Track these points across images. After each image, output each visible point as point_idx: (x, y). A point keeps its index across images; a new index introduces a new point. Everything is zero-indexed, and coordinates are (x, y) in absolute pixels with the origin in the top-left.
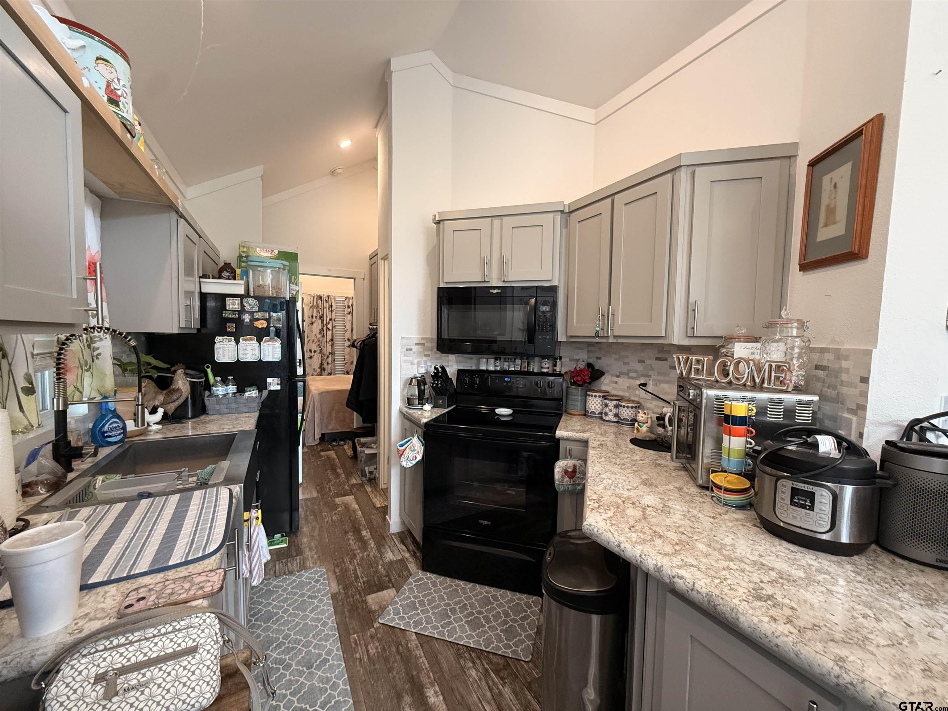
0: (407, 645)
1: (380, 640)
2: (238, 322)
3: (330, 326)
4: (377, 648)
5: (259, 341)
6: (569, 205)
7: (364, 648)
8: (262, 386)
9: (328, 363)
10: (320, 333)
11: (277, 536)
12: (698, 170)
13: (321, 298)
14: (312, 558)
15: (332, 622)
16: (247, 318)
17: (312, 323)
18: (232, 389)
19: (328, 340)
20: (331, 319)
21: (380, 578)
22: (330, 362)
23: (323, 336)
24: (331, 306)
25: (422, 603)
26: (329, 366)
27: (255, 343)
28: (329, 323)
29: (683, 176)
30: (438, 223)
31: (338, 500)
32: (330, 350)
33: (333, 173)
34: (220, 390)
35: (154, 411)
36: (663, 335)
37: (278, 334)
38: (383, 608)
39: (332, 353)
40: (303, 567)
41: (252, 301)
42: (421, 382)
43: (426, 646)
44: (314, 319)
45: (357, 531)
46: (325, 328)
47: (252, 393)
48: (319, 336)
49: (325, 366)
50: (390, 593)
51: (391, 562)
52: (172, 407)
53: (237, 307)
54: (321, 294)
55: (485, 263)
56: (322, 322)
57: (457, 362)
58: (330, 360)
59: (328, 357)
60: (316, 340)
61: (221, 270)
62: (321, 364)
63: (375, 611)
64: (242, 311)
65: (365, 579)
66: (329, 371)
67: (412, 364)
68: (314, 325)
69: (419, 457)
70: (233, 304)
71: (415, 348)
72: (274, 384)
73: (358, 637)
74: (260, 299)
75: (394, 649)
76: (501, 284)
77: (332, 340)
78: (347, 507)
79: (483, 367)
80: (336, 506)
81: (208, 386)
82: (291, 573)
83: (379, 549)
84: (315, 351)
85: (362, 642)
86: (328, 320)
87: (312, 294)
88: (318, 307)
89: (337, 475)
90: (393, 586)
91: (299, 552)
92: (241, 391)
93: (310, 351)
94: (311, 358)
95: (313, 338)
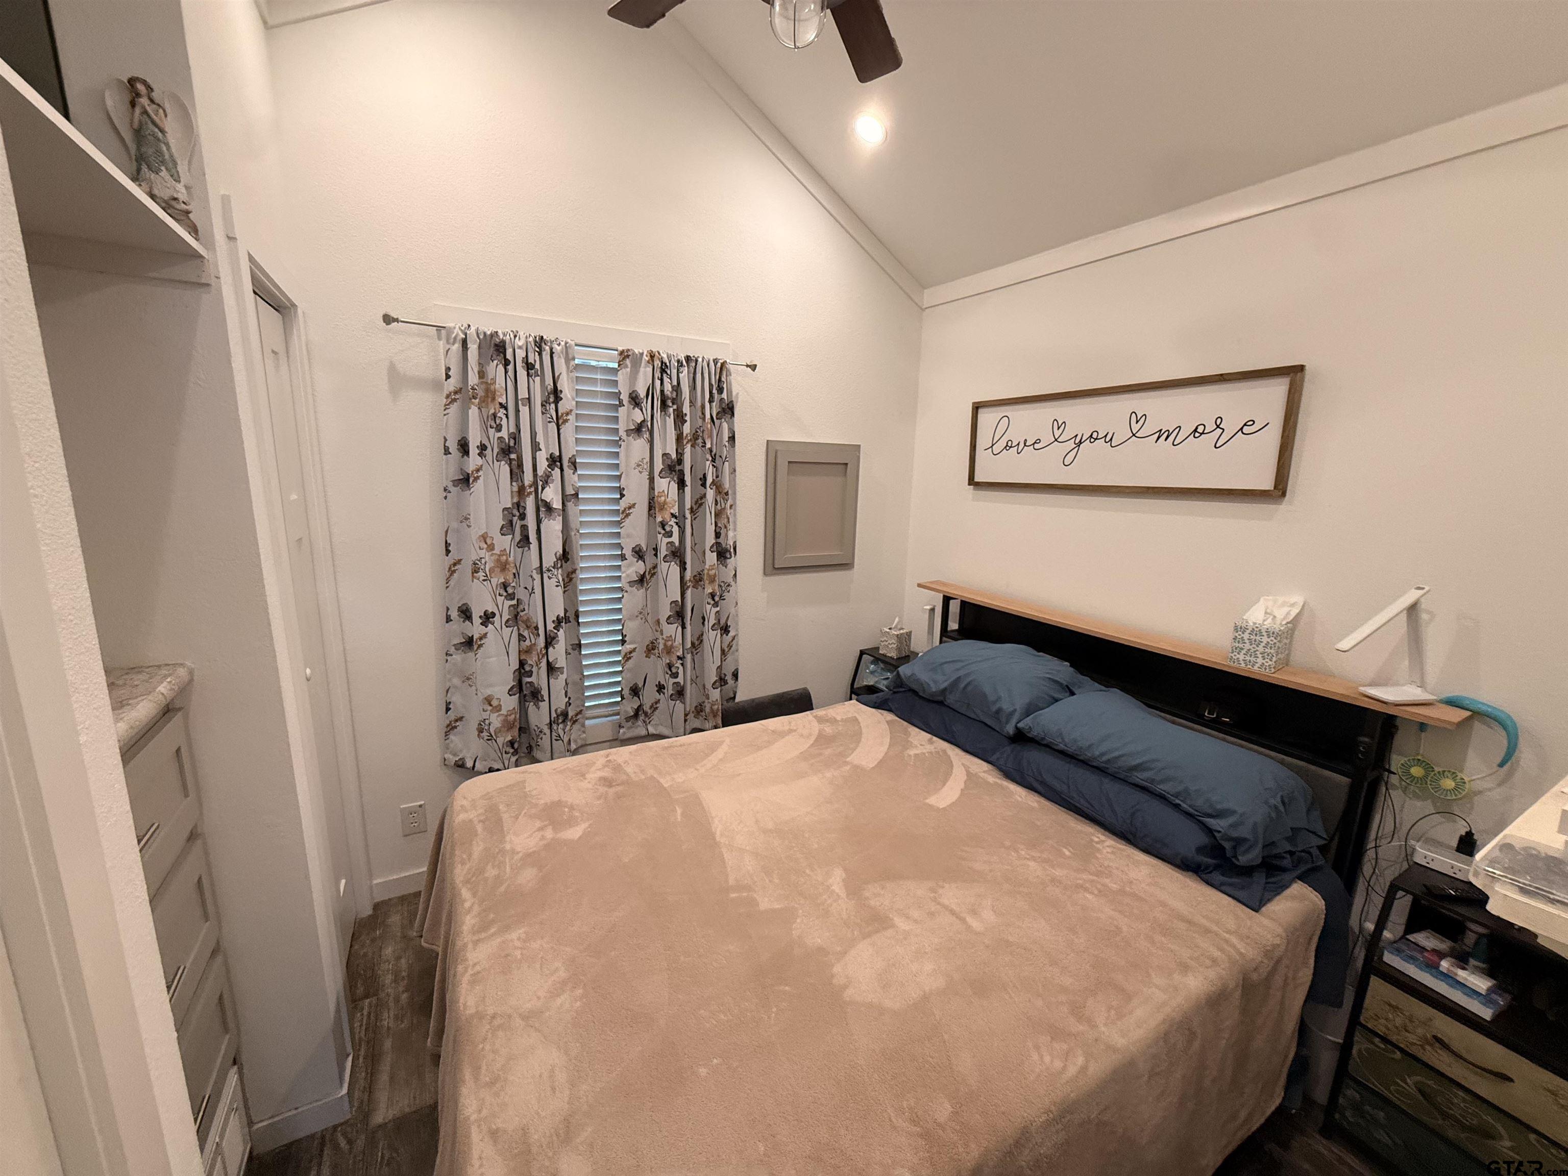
9: (551, 669)
17: (465, 481)
19: (549, 560)
20: (555, 461)
23: (525, 541)
24: (556, 394)
26: (558, 683)
28: (547, 480)
32: (557, 607)
39: (571, 617)
46: (530, 503)
48: (504, 543)
49: (539, 677)
54: (503, 329)
56: (516, 472)
58: (558, 653)
59: (550, 641)
60: (489, 562)
62: (522, 670)
68: (478, 487)
77: (565, 556)
84: (487, 618)
86: (543, 465)
88: (490, 394)
93: (466, 613)
94: (469, 643)
95: (474, 552)
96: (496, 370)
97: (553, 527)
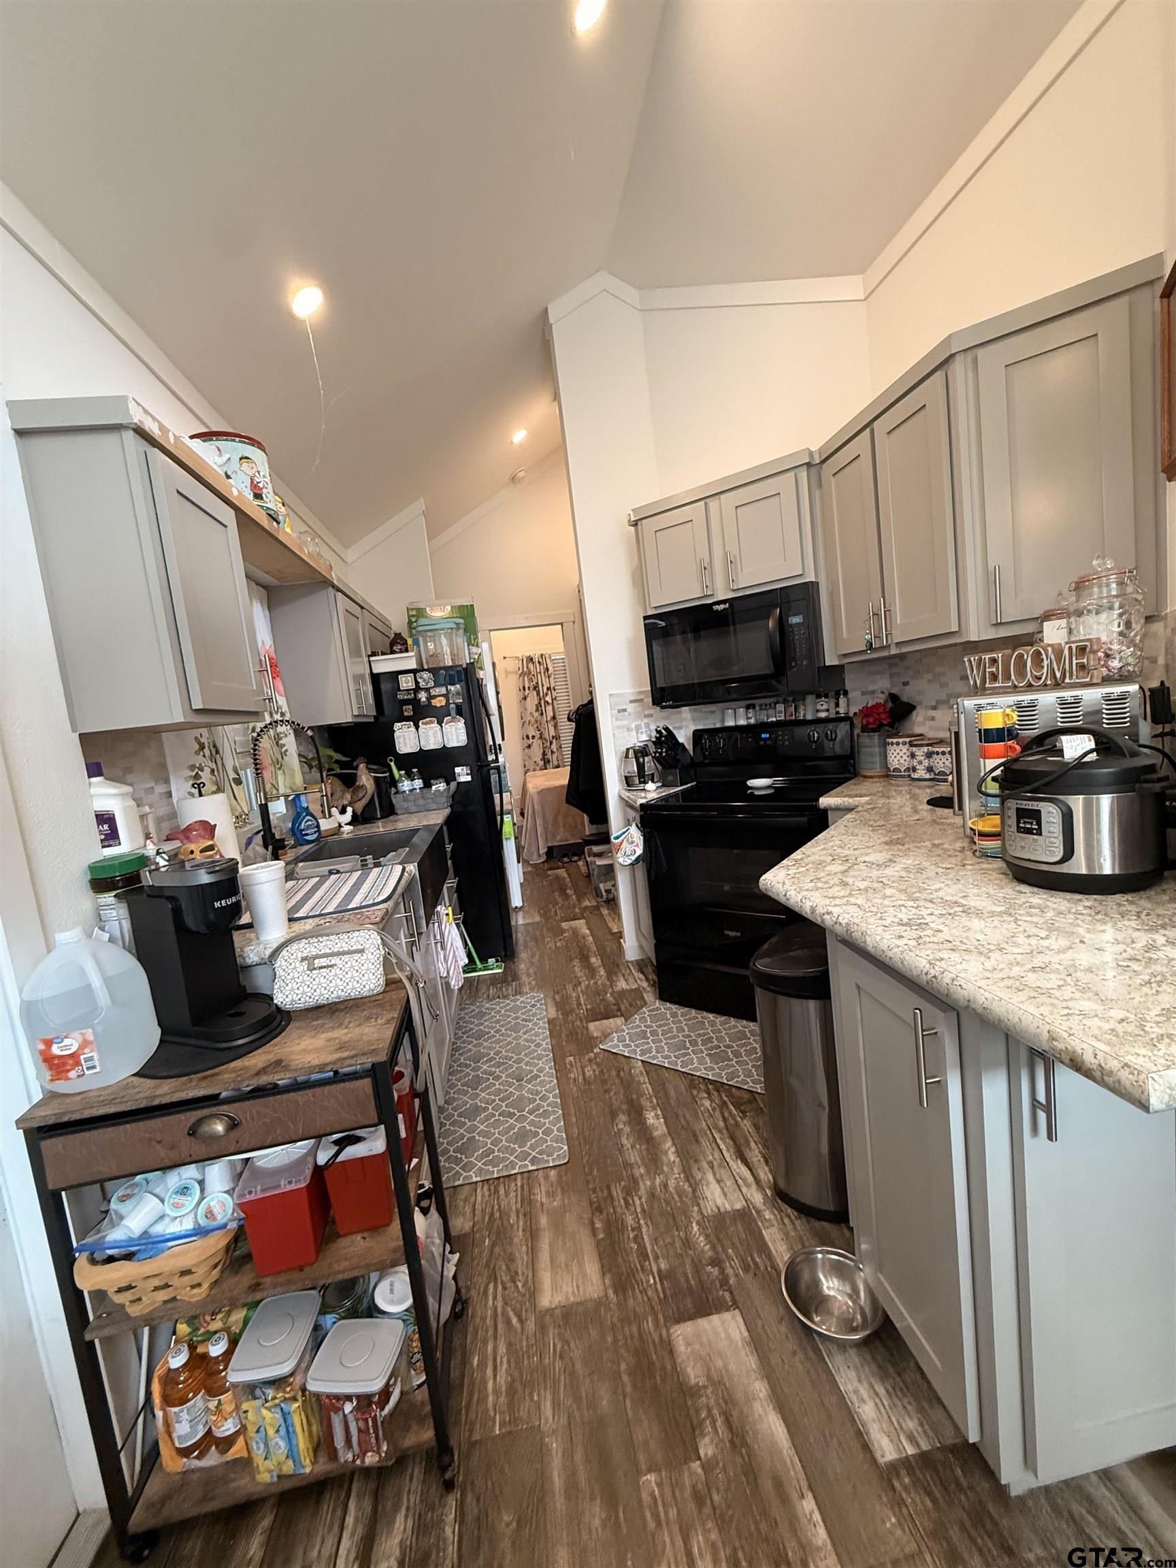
0: (630, 1070)
1: (598, 1065)
2: (415, 702)
3: (548, 699)
4: (594, 1071)
5: (440, 723)
6: (820, 451)
7: (580, 1069)
8: (450, 778)
9: (552, 752)
10: (537, 710)
11: (491, 961)
12: (981, 352)
13: (532, 659)
14: (530, 983)
15: (546, 1044)
16: (423, 696)
17: (525, 698)
18: (418, 783)
19: (549, 719)
20: (549, 689)
21: (606, 1007)
22: (555, 750)
23: (542, 714)
24: (547, 669)
25: (654, 1033)
26: (555, 756)
27: (435, 725)
28: (547, 694)
29: (959, 368)
30: (635, 524)
31: (565, 925)
32: (552, 733)
33: (513, 479)
34: (406, 785)
35: (343, 811)
36: (955, 628)
37: (459, 712)
38: (606, 1036)
39: (557, 737)
40: (518, 992)
41: (426, 675)
42: (641, 753)
43: (653, 1074)
44: (527, 691)
45: (585, 958)
46: (542, 702)
47: (440, 786)
48: (536, 714)
49: (549, 756)
50: (619, 1021)
51: (623, 992)
52: (360, 806)
53: (412, 685)
54: (532, 654)
55: (705, 569)
56: (538, 694)
57: (694, 720)
58: (554, 747)
59: (551, 743)
60: (533, 720)
61: (392, 644)
62: (544, 754)
63: (597, 1037)
64: (418, 689)
65: (588, 1007)
66: (556, 763)
67: (629, 730)
68: (528, 699)
69: (639, 851)
70: (406, 682)
71: (631, 708)
72: (463, 774)
73: (575, 1059)
74: (434, 671)
75: (614, 1073)
76: (731, 595)
77: (554, 718)
78: (575, 932)
79: (730, 723)
80: (563, 931)
81: (393, 783)
82: (505, 997)
83: (609, 977)
84: (533, 737)
85: (579, 1064)
86: (545, 690)
87: (520, 655)
88: (530, 673)
89: (567, 897)
90: (622, 1015)
91: (515, 977)
92: (427, 785)
93: (528, 737)
94: (529, 746)
95: (528, 718)
96: (531, 665)
97: (549, 708)
